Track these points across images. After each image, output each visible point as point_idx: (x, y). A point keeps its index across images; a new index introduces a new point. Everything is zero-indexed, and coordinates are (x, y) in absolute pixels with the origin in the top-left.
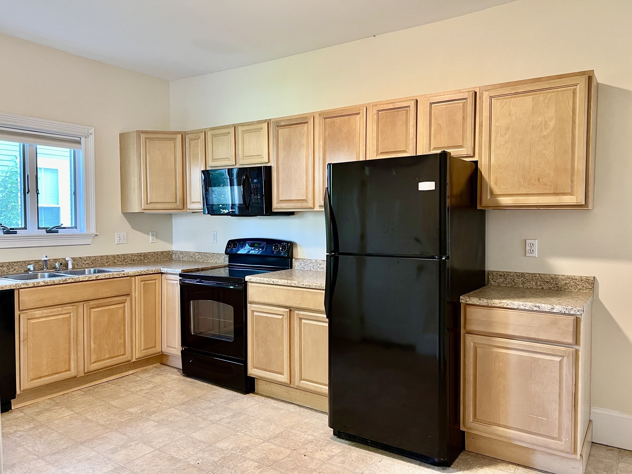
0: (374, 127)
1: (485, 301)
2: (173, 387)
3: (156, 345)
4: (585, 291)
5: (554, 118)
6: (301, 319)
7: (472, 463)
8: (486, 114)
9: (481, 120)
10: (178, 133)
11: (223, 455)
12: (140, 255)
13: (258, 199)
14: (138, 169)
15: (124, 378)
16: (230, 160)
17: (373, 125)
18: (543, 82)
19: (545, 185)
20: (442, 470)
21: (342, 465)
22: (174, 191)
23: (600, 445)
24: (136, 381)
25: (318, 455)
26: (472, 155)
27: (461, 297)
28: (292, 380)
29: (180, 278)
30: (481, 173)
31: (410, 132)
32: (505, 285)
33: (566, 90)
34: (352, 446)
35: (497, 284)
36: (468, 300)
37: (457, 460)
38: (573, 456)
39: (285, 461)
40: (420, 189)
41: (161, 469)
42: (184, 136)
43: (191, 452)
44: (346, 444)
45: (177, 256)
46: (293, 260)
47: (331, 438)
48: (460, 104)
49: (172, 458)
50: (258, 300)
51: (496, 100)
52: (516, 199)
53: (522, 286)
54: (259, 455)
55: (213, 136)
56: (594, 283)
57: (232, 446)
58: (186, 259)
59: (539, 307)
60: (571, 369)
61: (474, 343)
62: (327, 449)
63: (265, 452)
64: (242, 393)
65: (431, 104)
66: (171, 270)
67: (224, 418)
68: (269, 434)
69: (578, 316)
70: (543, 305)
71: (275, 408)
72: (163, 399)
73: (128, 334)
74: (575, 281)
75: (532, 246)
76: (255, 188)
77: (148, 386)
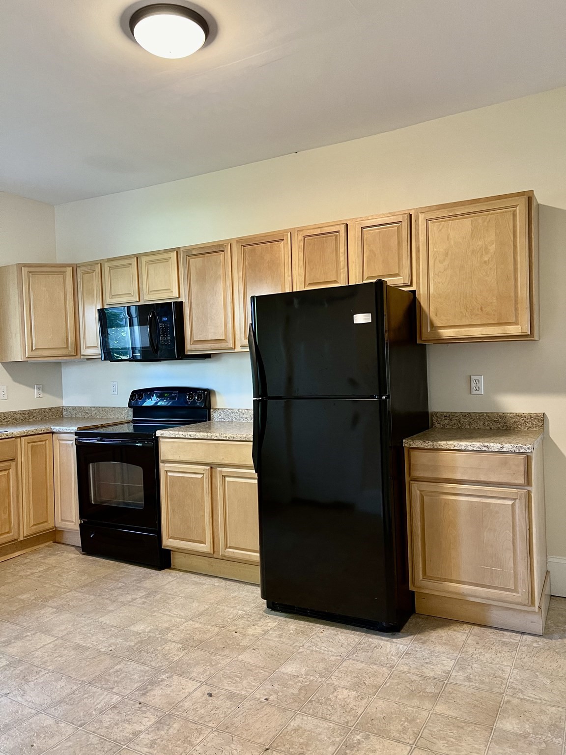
0: (300, 255)
1: (431, 443)
2: (71, 568)
3: (47, 519)
4: (535, 429)
5: (495, 243)
6: (224, 477)
7: (423, 626)
8: (422, 238)
9: (417, 246)
10: (69, 265)
11: (139, 639)
12: (23, 413)
13: (168, 340)
14: (20, 309)
15: (9, 561)
16: (133, 296)
17: (299, 253)
18: (481, 204)
19: (488, 314)
20: (391, 636)
21: (280, 639)
22: (64, 335)
23: (560, 598)
24: (26, 564)
25: (250, 631)
26: (409, 284)
27: (404, 441)
28: (216, 549)
29: (77, 437)
30: (420, 303)
31: (341, 260)
32: (451, 427)
33: (506, 212)
34: (290, 618)
35: (442, 426)
36: (411, 443)
37: (407, 624)
38: (531, 609)
39: (213, 640)
40: (355, 322)
41: (66, 659)
42: (75, 269)
43: (101, 639)
44: (282, 616)
45: (68, 413)
46: (211, 410)
47: (264, 611)
48: (394, 228)
49: (78, 647)
50: (172, 459)
51: (433, 223)
52: (458, 331)
53: (469, 427)
54: (182, 636)
55: (111, 268)
56: (543, 420)
57: (149, 628)
58: (79, 415)
59: (487, 447)
60: (524, 512)
61: (420, 491)
62: (261, 623)
63: (189, 632)
64: (156, 570)
65: (363, 228)
66: (64, 428)
67: (138, 598)
68: (192, 611)
69: (528, 454)
70: (492, 445)
71: (197, 583)
72: (60, 582)
73: (14, 507)
74: (524, 419)
75: (477, 382)
76: (164, 327)
77: (41, 569)
